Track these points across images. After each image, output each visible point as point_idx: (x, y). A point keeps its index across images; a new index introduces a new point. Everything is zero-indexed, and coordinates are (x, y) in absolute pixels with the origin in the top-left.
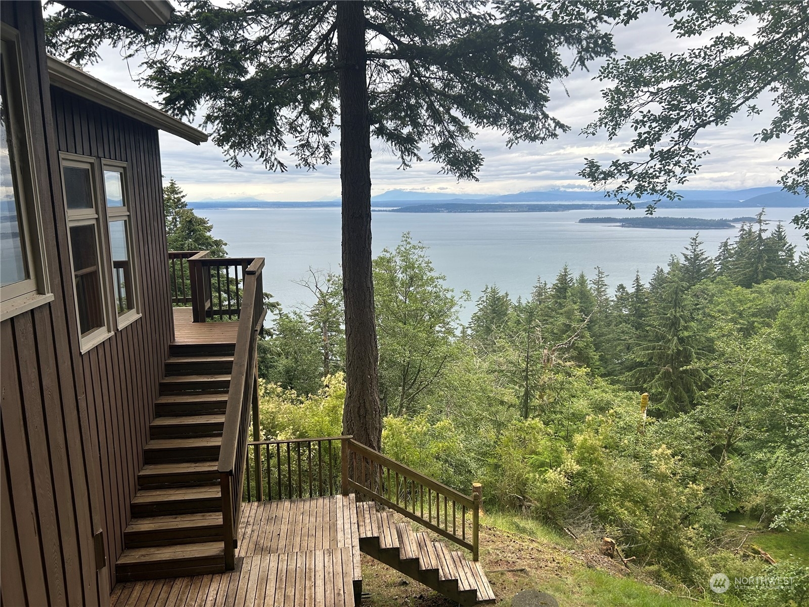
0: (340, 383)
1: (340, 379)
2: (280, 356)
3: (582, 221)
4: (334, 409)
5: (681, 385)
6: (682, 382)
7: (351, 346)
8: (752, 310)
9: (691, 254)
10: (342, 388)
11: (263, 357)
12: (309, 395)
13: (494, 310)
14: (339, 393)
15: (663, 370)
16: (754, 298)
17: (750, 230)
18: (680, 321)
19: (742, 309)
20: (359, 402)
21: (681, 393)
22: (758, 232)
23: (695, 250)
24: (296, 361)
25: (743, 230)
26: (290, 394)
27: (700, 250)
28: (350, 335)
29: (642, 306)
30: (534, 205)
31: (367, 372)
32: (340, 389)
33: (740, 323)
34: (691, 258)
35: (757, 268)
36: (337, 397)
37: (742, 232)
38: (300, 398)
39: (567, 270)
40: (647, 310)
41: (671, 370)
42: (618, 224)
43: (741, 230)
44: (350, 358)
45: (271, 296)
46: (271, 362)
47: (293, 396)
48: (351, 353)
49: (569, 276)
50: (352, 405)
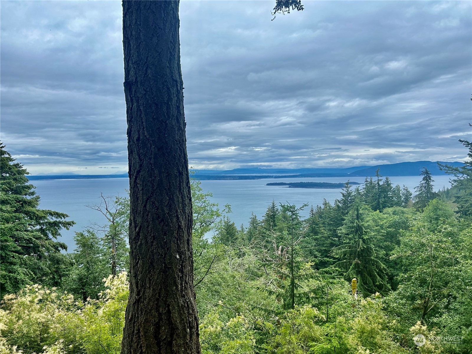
0: (123, 283)
1: (123, 279)
2: (72, 266)
3: (268, 184)
4: (115, 314)
5: (366, 272)
6: (366, 270)
7: (140, 195)
8: (387, 224)
9: (346, 192)
10: (125, 289)
11: (57, 267)
12: (88, 299)
13: (228, 233)
14: (121, 295)
15: (354, 263)
16: (387, 217)
17: (371, 181)
18: (362, 229)
19: (382, 223)
20: (157, 310)
21: (367, 277)
22: (377, 181)
23: (348, 190)
24: (88, 269)
25: (367, 181)
26: (66, 300)
27: (351, 191)
28: (139, 172)
29: (316, 227)
30: (242, 176)
31: (174, 247)
32: (123, 290)
33: (382, 232)
34: (346, 195)
35: (379, 202)
36: (120, 300)
37: (366, 183)
38: (77, 303)
39: (275, 204)
40: (319, 229)
41: (360, 262)
42: (287, 186)
43: (366, 181)
44: (139, 220)
45: (67, 216)
46: (64, 271)
47: (69, 301)
48: (140, 208)
49: (275, 208)
50: (142, 319)
